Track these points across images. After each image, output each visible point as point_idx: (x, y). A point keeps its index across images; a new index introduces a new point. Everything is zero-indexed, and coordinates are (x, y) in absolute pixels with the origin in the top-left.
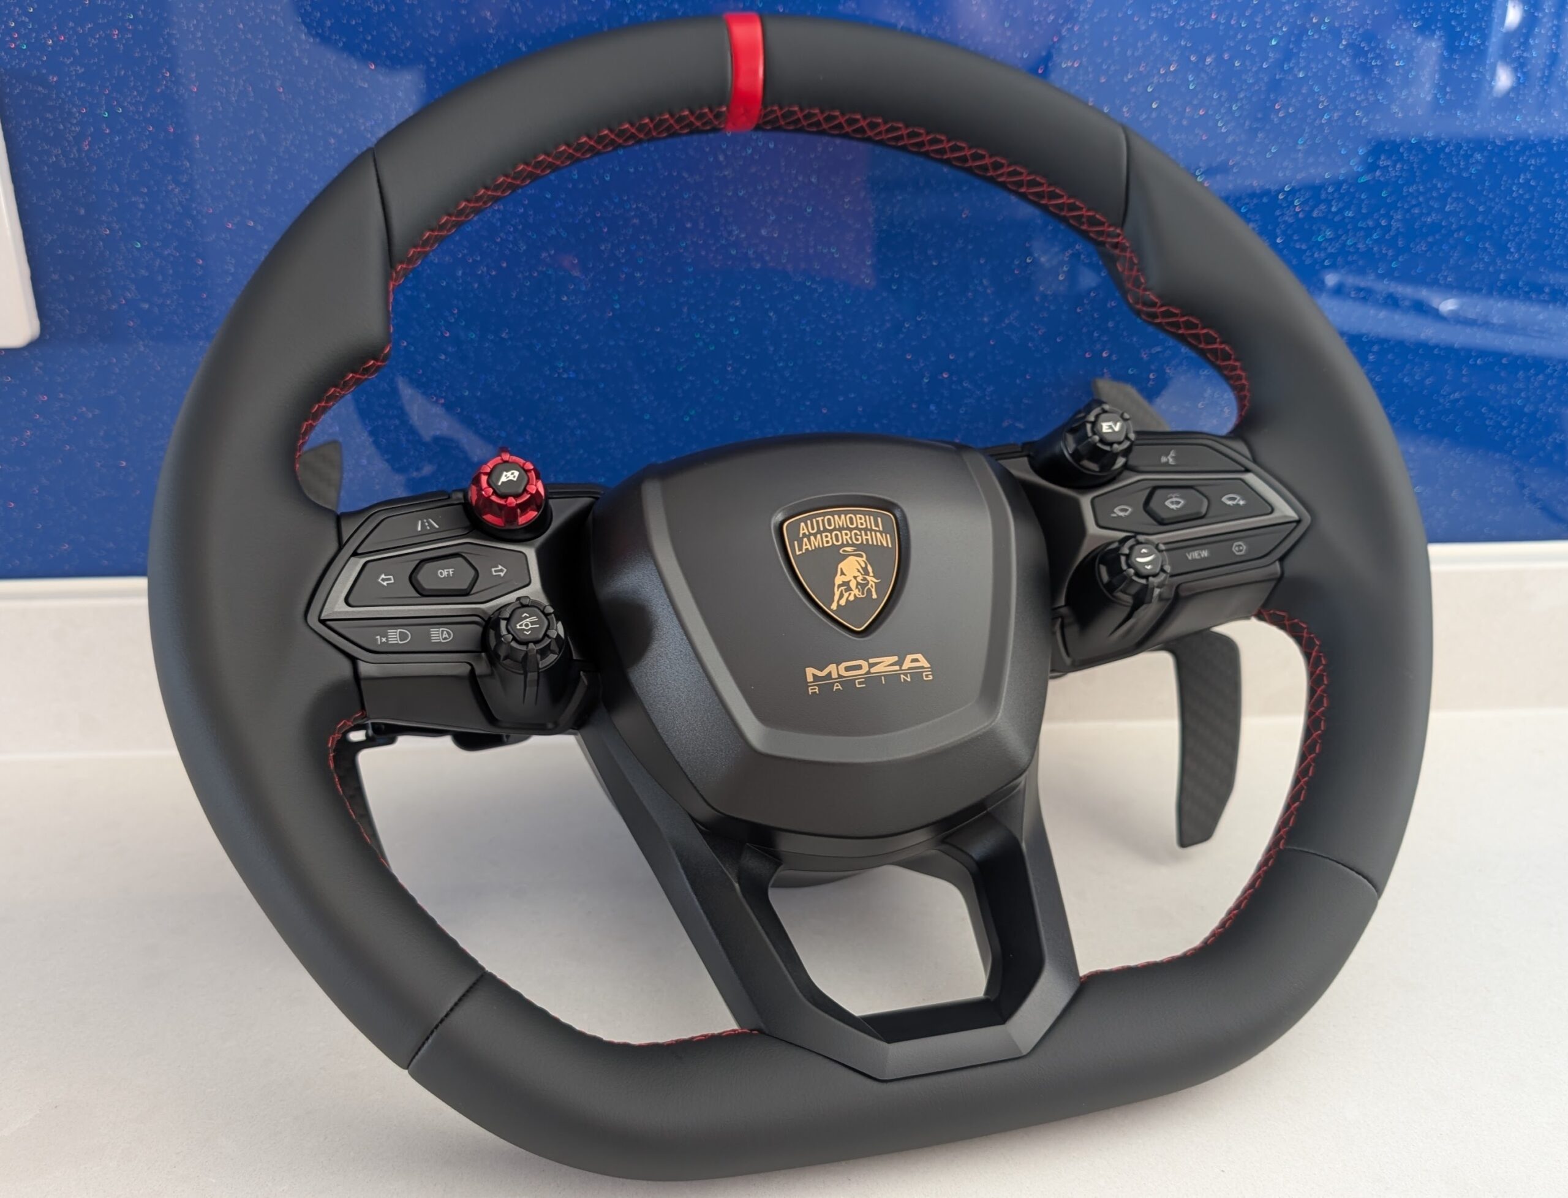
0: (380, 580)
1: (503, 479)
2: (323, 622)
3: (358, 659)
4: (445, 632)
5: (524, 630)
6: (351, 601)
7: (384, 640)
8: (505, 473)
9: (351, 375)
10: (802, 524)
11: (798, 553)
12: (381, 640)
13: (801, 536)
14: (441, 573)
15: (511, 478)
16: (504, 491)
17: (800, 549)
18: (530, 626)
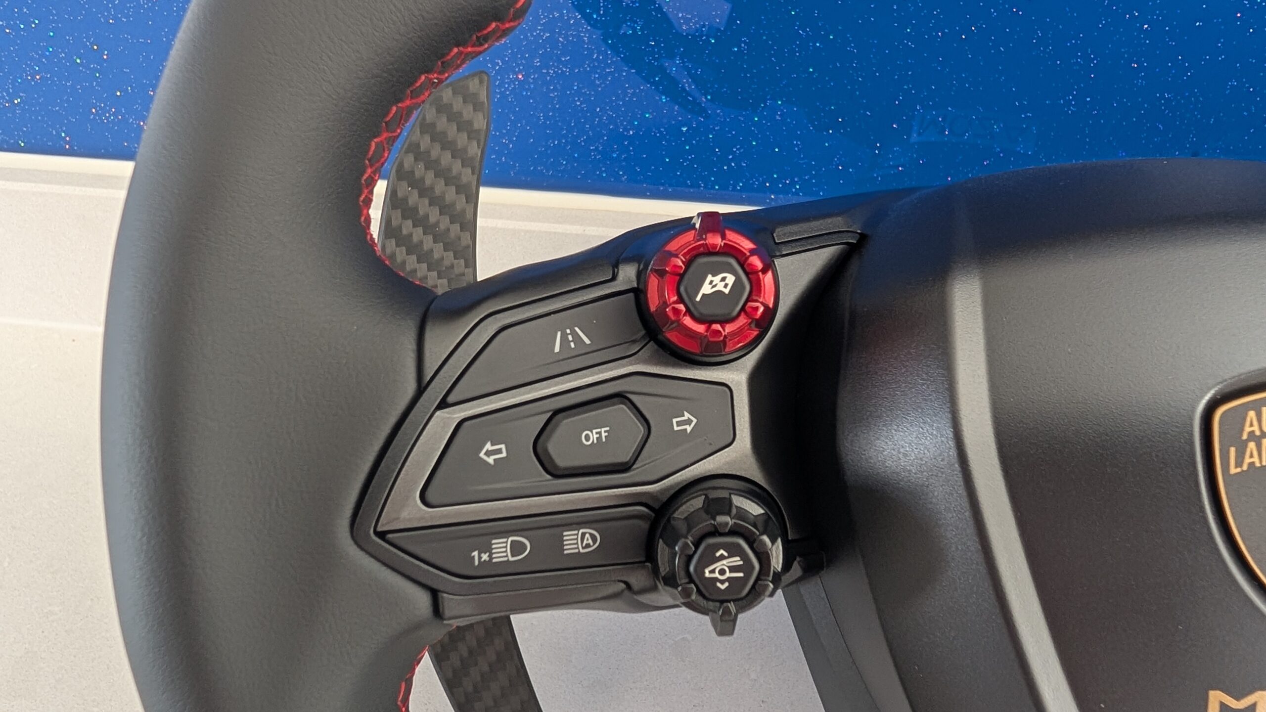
0: (482, 455)
1: (706, 289)
2: (382, 535)
3: (439, 591)
4: (587, 535)
5: (716, 579)
6: (430, 496)
7: (485, 557)
8: (710, 278)
9: (456, 50)
10: (1252, 414)
11: (1233, 470)
12: (480, 558)
13: (1245, 437)
14: (587, 438)
15: (720, 287)
16: (706, 311)
17: (1239, 464)
18: (728, 575)
